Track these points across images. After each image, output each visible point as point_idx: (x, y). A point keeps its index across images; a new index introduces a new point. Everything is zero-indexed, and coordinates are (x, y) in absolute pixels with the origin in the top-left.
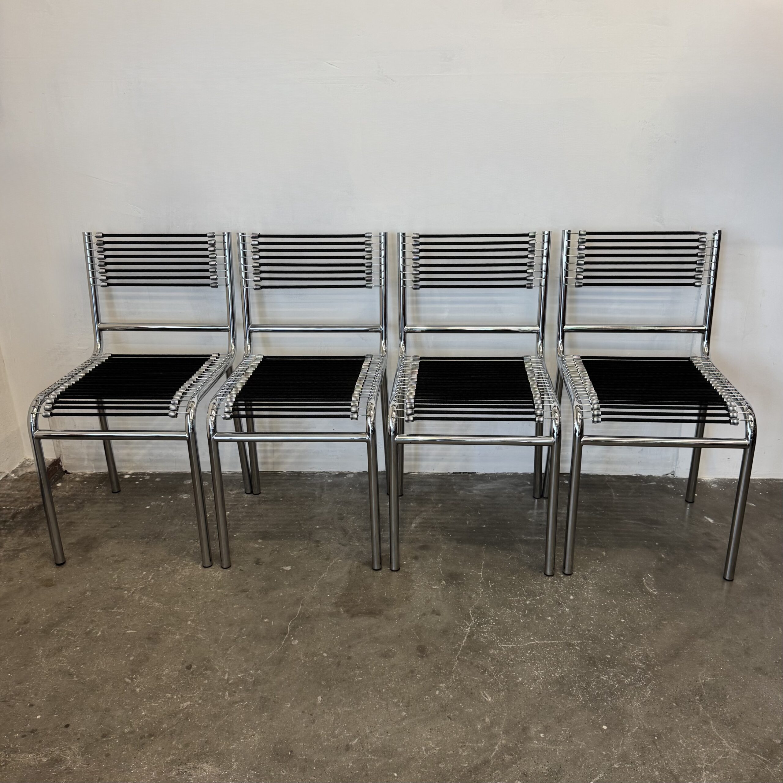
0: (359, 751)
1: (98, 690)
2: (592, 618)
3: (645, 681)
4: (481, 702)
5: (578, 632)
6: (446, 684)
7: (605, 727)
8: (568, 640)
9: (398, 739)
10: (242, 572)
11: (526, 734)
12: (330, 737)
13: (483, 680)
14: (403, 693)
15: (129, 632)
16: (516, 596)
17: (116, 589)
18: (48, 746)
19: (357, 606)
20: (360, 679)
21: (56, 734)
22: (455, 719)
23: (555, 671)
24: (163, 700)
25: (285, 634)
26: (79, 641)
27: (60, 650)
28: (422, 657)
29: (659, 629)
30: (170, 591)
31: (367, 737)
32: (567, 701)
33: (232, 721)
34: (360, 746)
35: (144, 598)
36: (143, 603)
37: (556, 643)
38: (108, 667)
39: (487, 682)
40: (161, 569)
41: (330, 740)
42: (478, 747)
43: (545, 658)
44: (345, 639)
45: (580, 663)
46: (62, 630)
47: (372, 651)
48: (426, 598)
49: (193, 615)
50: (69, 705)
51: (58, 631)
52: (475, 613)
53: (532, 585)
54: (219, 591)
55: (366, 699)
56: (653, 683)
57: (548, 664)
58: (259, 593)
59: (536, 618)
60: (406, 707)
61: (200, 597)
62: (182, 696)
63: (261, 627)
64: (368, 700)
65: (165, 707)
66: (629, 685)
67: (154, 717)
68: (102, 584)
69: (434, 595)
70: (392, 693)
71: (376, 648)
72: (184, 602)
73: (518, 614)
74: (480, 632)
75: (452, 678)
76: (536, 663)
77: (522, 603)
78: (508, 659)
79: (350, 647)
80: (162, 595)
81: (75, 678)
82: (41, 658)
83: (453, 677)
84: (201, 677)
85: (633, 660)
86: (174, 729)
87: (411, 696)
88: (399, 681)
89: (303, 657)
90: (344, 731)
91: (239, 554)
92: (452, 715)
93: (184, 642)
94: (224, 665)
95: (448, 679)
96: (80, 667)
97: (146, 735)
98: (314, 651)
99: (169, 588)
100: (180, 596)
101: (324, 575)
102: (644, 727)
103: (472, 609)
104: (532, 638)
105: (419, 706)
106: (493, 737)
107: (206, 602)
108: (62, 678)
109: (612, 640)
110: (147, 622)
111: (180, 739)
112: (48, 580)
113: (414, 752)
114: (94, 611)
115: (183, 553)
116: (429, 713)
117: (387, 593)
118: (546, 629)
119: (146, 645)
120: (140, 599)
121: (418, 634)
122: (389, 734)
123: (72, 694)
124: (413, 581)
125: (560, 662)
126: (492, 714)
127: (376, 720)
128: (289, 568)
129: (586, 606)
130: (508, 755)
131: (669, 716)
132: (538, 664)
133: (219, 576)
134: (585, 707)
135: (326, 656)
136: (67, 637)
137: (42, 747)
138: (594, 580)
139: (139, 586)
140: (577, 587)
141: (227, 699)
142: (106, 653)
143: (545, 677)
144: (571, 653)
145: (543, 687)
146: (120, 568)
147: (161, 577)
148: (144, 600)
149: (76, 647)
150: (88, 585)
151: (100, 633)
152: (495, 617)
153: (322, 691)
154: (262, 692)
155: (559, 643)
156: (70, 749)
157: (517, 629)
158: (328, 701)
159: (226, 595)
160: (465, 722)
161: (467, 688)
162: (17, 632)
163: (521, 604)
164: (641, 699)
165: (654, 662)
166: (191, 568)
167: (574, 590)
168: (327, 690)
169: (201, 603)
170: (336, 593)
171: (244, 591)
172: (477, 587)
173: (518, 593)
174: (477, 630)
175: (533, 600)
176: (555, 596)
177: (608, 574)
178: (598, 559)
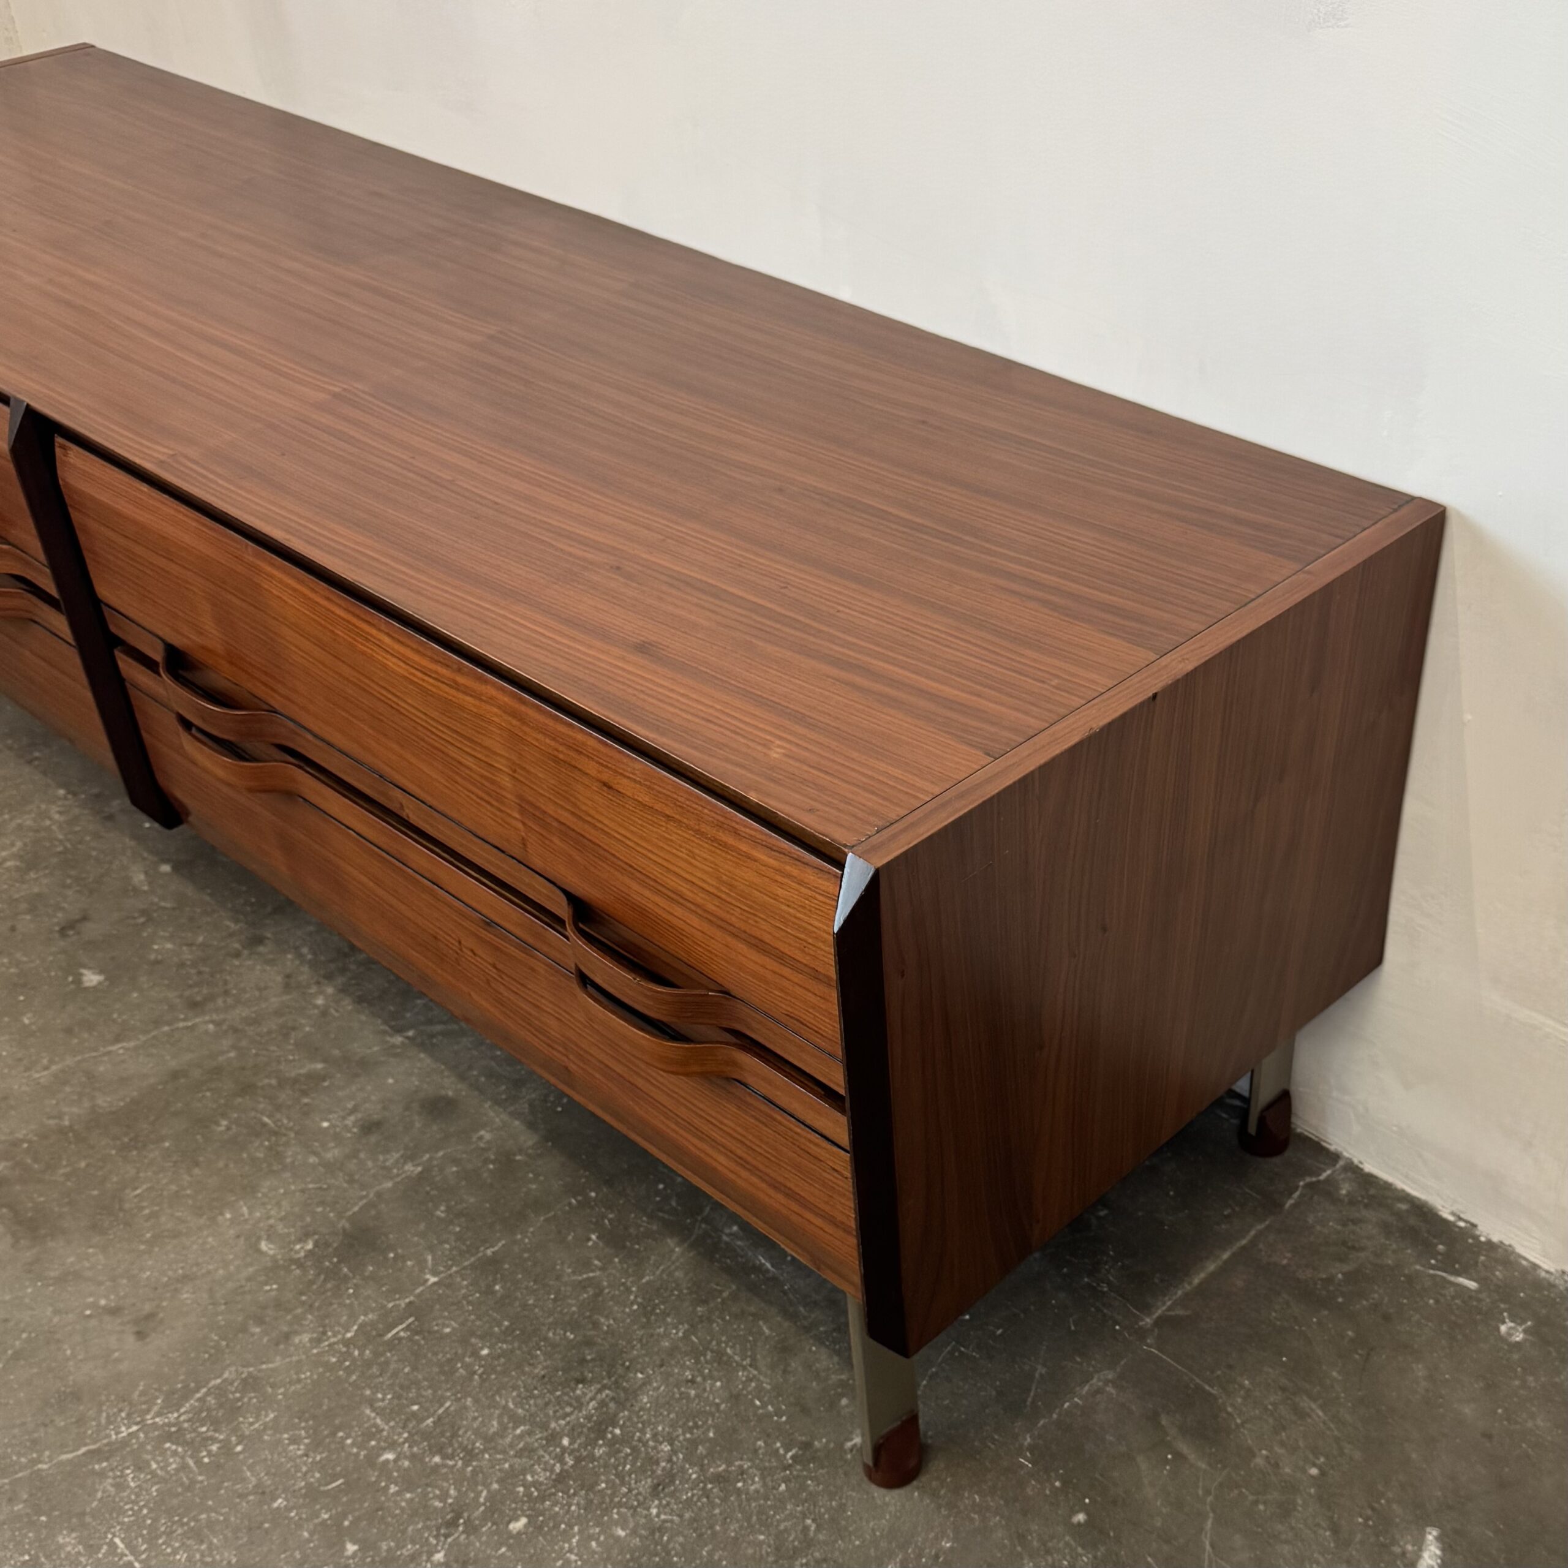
16: (395, 1413)
52: (220, 1395)
53: (491, 1406)
59: (324, 1521)
69: (227, 1268)
73: (308, 1472)
74: (138, 1459)
77: (371, 1448)
103: (233, 1377)
124: (255, 1192)
138: (672, 1512)
140: (589, 1501)
152: (239, 1443)
163: (363, 1445)
167: (567, 1505)
172: (353, 1317)
173: (415, 1408)
174: (142, 1445)
175: (413, 1457)
176: (487, 1486)
177: (749, 1520)
178: (807, 1446)
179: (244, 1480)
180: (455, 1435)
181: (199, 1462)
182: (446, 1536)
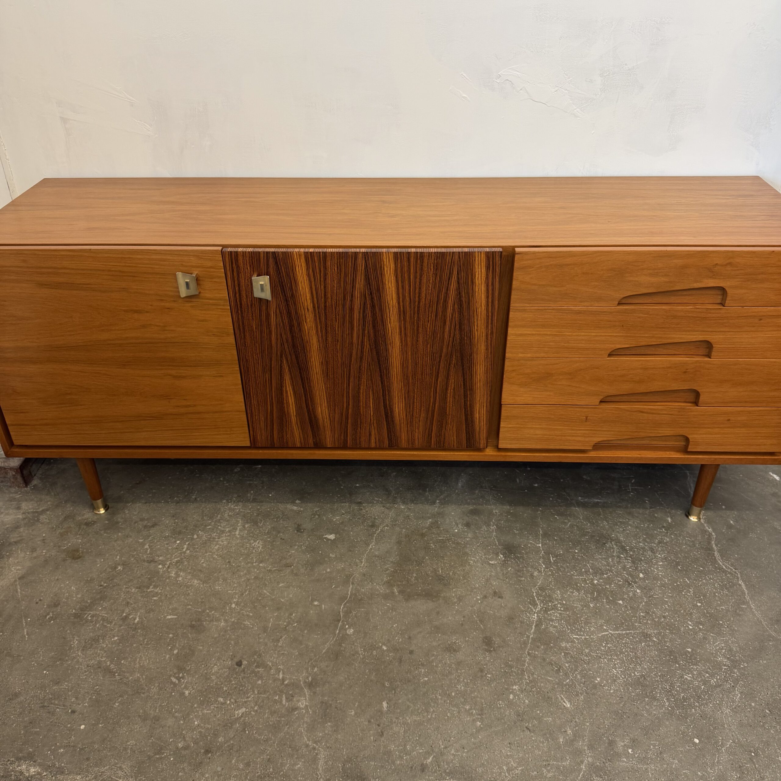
0: (435, 772)
1: (143, 693)
2: (667, 602)
3: (733, 682)
4: (561, 708)
5: (653, 620)
6: (519, 685)
7: (697, 741)
8: (644, 630)
9: (476, 756)
10: (283, 541)
11: (613, 749)
12: (402, 754)
13: (559, 680)
14: (474, 697)
15: (169, 617)
16: (581, 574)
17: (149, 562)
18: (96, 766)
19: (412, 585)
20: (426, 679)
21: (104, 750)
22: (534, 731)
23: (634, 669)
24: (215, 705)
25: (339, 621)
26: (117, 630)
27: (96, 640)
28: (490, 651)
29: (740, 615)
30: (209, 565)
31: (442, 754)
32: (652, 708)
33: (294, 733)
34: (435, 766)
35: (181, 574)
36: (180, 581)
37: (631, 633)
38: (151, 663)
39: (562, 683)
40: (195, 537)
41: (402, 758)
42: (564, 767)
43: (621, 653)
44: (403, 628)
45: (660, 659)
46: (96, 614)
47: (435, 644)
48: (484, 576)
49: (237, 596)
50: (114, 712)
51: (92, 616)
52: (541, 596)
53: (597, 560)
54: (261, 565)
55: (436, 705)
56: (741, 683)
57: (626, 660)
58: (305, 568)
59: (606, 602)
60: (480, 715)
61: (242, 573)
62: (236, 702)
63: (312, 612)
64: (437, 707)
65: (218, 715)
66: (716, 687)
67: (208, 729)
68: (133, 556)
69: (493, 572)
70: (463, 698)
71: (439, 640)
72: (225, 580)
73: (586, 596)
74: (548, 619)
75: (526, 679)
76: (614, 659)
77: (590, 583)
78: (582, 653)
79: (410, 638)
80: (200, 570)
81: (118, 677)
82: (78, 650)
83: (526, 677)
84: (253, 676)
85: (716, 654)
86: (233, 744)
87: (483, 701)
88: (468, 682)
89: (361, 651)
90: (416, 747)
91: (277, 518)
92: (530, 725)
93: (230, 630)
94: (276, 660)
95: (521, 679)
96: (120, 662)
97: (203, 751)
98: (372, 642)
99: (207, 561)
100: (220, 572)
101: (372, 546)
102: (739, 740)
103: (536, 591)
104: (605, 628)
105: (493, 714)
106: (578, 753)
107: (249, 580)
108: (103, 677)
109: (691, 629)
110: (188, 605)
111: (239, 757)
112: (74, 551)
113: (496, 773)
114: (128, 590)
115: (217, 516)
116: (505, 723)
117: (442, 569)
118: (619, 616)
119: (189, 635)
120: (178, 576)
121: (481, 621)
122: (466, 750)
123: (115, 698)
124: (468, 554)
125: (639, 658)
126: (573, 724)
127: (449, 732)
128: (332, 537)
129: (658, 586)
130: (597, 776)
131: (763, 726)
132: (615, 659)
133: (259, 547)
134: (672, 715)
135: (387, 650)
136: (102, 624)
137: (91, 767)
138: (662, 554)
139: (174, 558)
140: (646, 562)
141: (285, 705)
142: (147, 644)
143: (625, 677)
144: (649, 646)
145: (624, 689)
146: (151, 536)
147: (197, 547)
148: (181, 576)
149: (114, 636)
150: (118, 557)
151: (137, 619)
152: (562, 601)
153: (386, 694)
154: (322, 696)
155: (634, 634)
156: (121, 768)
157: (588, 616)
158: (394, 707)
159: (270, 571)
160: (545, 734)
161: (543, 692)
162: (48, 617)
163: (587, 584)
164: (730, 704)
165: (739, 657)
166: (228, 536)
167: (643, 566)
168: (392, 694)
169: (244, 581)
170: (387, 569)
171: (288, 566)
172: (538, 563)
173: (583, 570)
174: (544, 617)
175: (600, 579)
176: (624, 573)
177: (677, 545)
178: (664, 527)
179: (576, 607)
180: (600, 570)
181: (561, 611)
182: (633, 586)
